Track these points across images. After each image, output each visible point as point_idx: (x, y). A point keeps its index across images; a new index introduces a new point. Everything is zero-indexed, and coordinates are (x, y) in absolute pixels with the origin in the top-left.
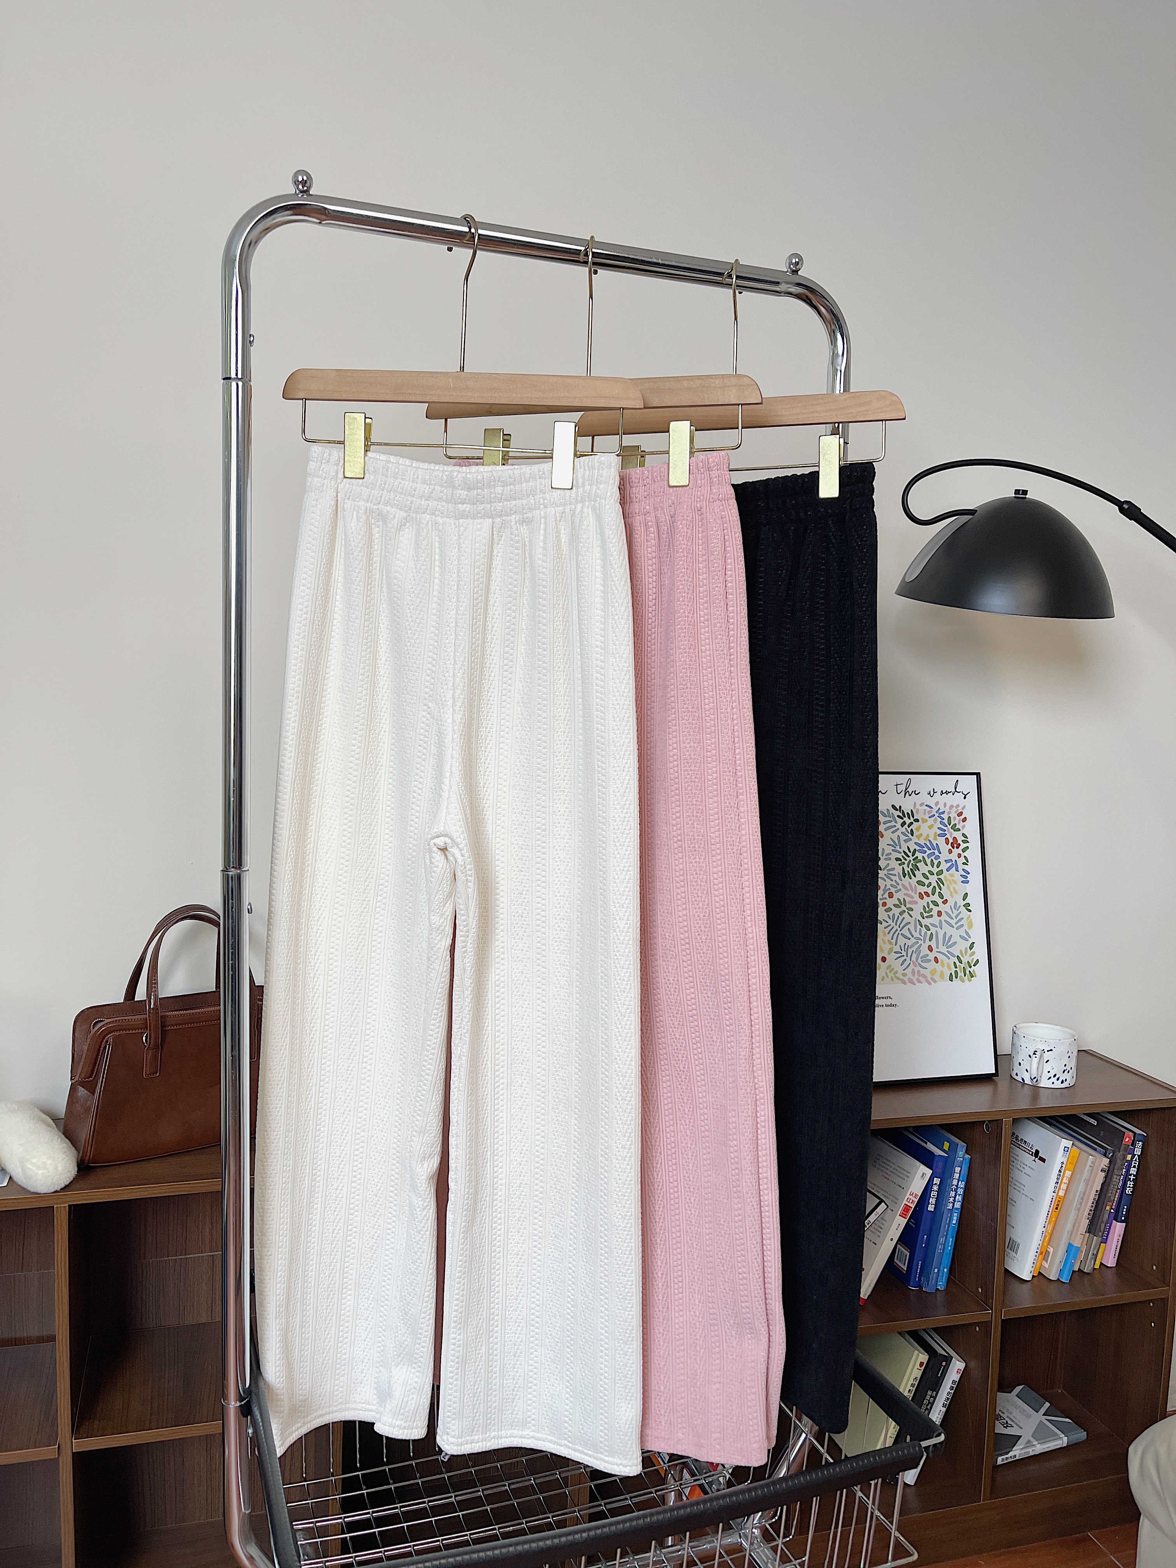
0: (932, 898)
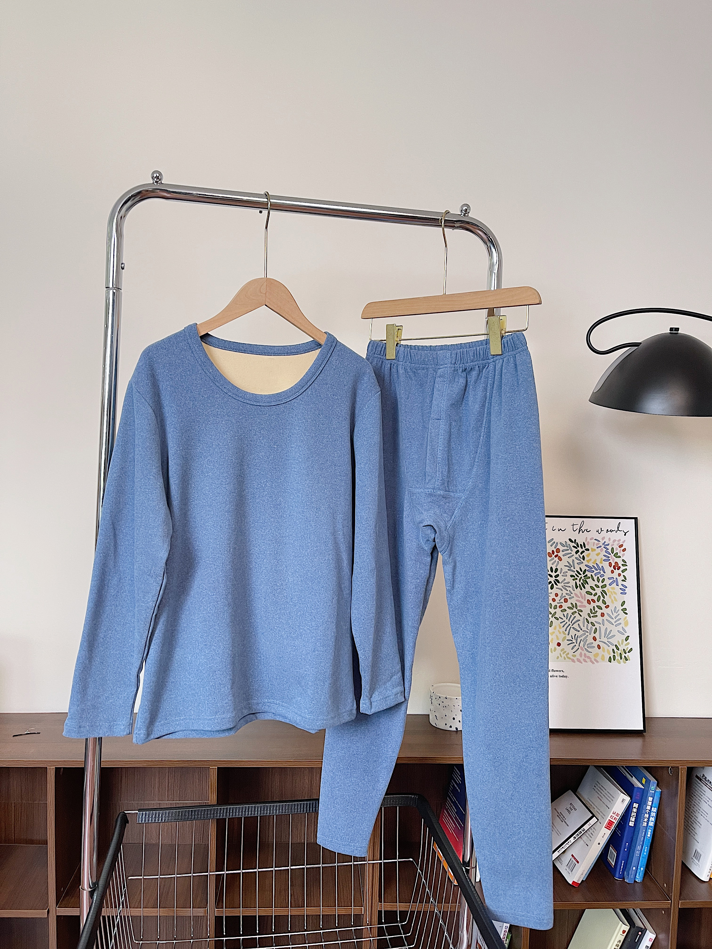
0: (597, 603)
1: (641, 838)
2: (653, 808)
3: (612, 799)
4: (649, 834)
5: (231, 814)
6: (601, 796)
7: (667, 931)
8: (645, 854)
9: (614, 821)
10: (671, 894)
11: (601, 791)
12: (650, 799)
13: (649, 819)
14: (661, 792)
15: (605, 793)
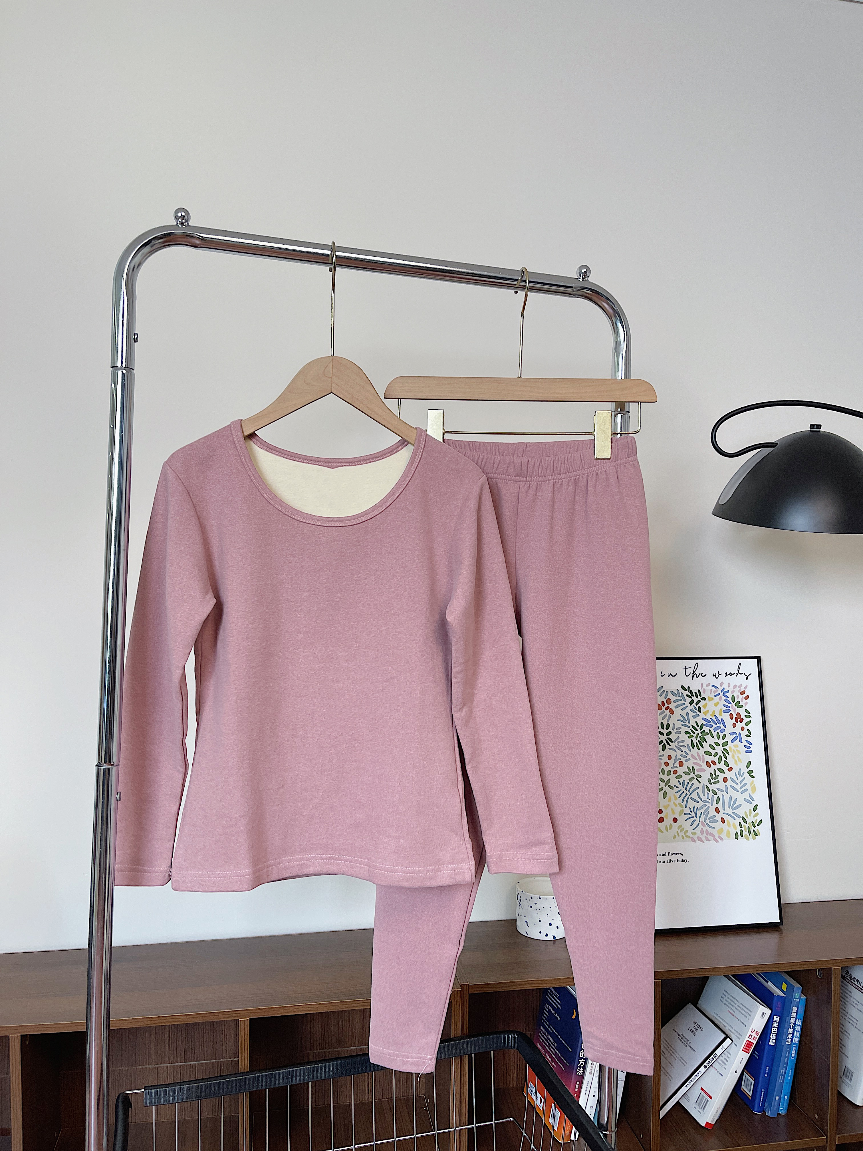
0: (718, 766)
1: (783, 1060)
2: (797, 1021)
3: (749, 1013)
4: (794, 1054)
5: (273, 1083)
6: (732, 1010)
8: (789, 1078)
9: (753, 1041)
10: (825, 1128)
11: (732, 1003)
12: (795, 1009)
13: (793, 1034)
14: (807, 999)
15: (738, 1006)
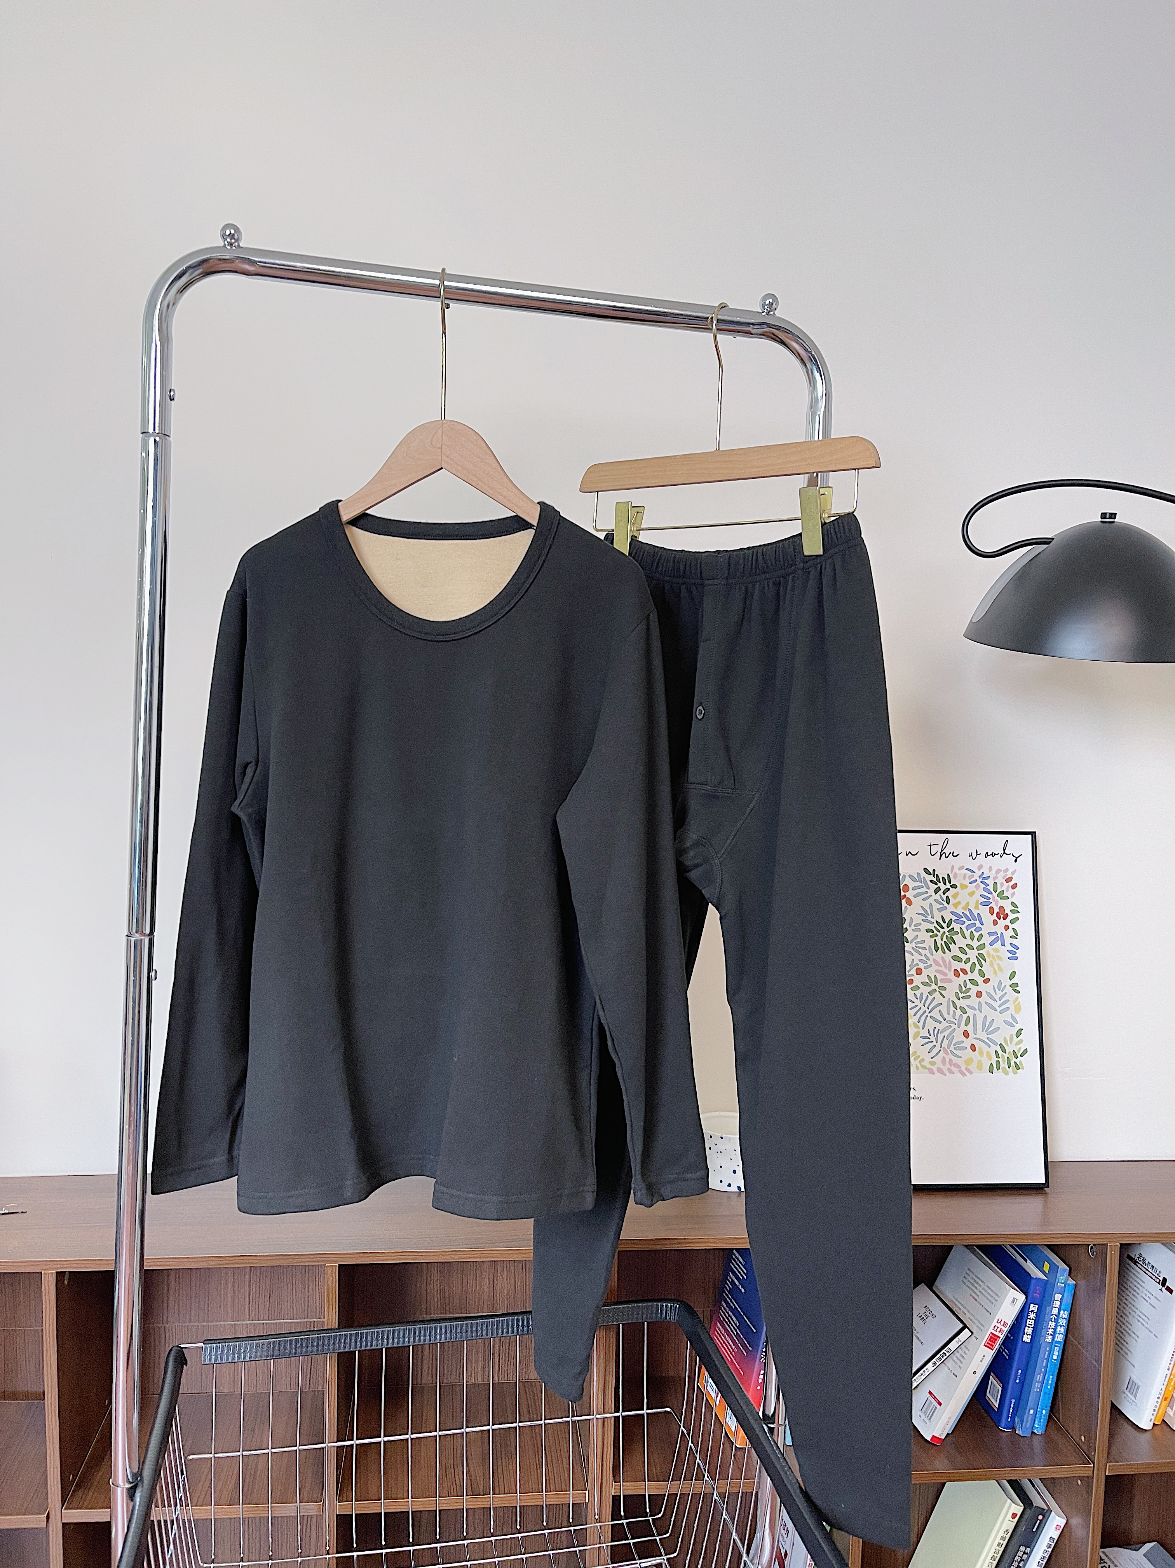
0: (970, 976)
1: (1042, 1362)
2: (1062, 1312)
3: (996, 1299)
4: (1056, 1355)
5: (364, 1343)
6: (976, 1294)
7: (1086, 1512)
8: (1049, 1387)
9: (999, 1335)
10: (1093, 1453)
11: (976, 1285)
12: (1058, 1297)
13: (1055, 1329)
14: (1076, 1285)
15: (983, 1289)
